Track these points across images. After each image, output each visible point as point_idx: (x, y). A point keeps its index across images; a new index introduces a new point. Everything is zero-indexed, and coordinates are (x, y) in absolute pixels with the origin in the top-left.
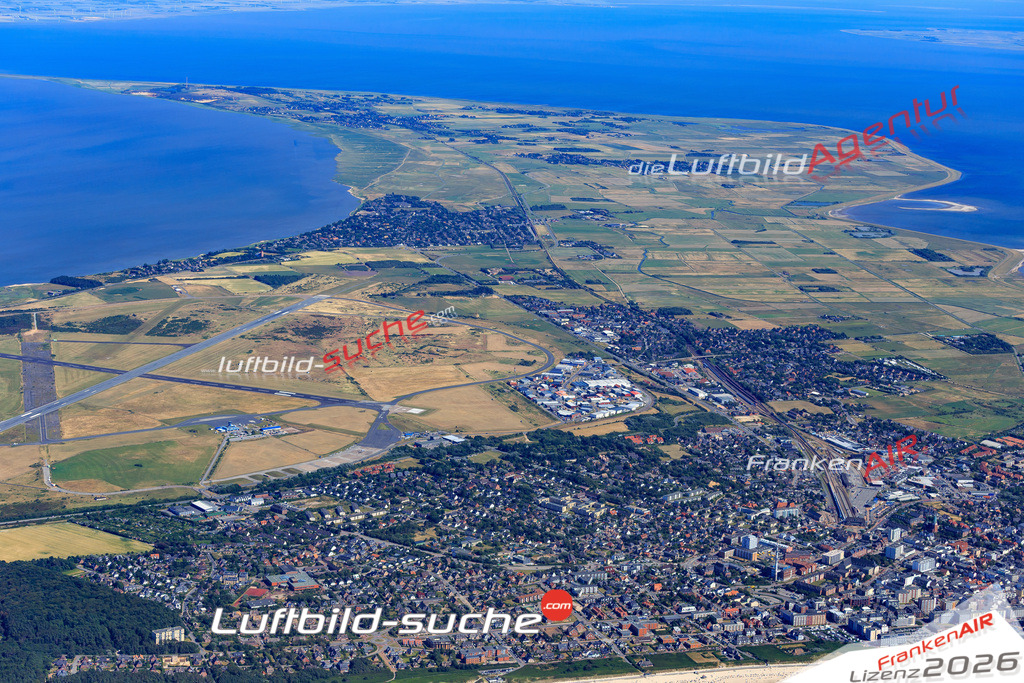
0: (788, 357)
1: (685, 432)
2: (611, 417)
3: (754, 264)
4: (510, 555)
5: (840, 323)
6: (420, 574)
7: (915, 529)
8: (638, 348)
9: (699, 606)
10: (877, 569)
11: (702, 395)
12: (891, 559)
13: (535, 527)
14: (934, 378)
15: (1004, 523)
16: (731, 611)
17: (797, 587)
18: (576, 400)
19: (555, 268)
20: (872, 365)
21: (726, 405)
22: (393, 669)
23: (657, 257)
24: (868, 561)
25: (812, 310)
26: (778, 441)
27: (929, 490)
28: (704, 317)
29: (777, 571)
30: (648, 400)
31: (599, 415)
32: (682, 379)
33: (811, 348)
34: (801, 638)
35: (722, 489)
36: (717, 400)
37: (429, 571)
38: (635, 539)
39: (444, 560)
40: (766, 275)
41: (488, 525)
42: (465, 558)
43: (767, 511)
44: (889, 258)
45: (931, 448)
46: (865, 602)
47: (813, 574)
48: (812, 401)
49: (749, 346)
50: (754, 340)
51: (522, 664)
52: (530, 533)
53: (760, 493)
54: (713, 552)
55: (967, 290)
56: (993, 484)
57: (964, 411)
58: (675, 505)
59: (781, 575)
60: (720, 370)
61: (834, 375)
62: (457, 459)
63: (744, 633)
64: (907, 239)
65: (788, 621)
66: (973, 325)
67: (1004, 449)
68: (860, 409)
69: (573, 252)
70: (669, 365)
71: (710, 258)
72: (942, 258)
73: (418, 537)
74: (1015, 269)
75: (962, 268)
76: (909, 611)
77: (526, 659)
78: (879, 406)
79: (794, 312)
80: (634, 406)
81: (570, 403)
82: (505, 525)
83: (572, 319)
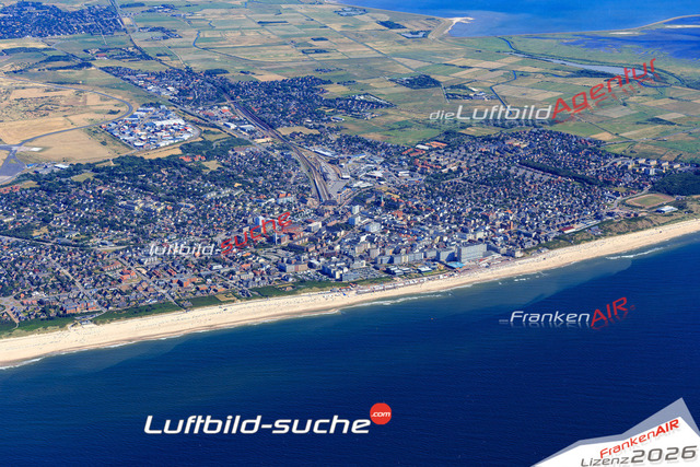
0: (292, 98)
1: (220, 152)
2: (170, 145)
3: (272, 37)
4: (99, 241)
5: (328, 74)
6: (36, 257)
7: (369, 205)
8: (191, 98)
9: (224, 264)
10: (343, 232)
11: (233, 126)
12: (352, 226)
13: (116, 221)
14: (388, 106)
15: (427, 197)
16: (245, 266)
17: (290, 248)
18: (147, 135)
19: (135, 47)
20: (348, 100)
21: (249, 132)
22: (17, 321)
23: (206, 36)
24: (338, 228)
25: (310, 66)
26: (282, 154)
27: (380, 179)
28: (236, 74)
29: (277, 238)
30: (197, 132)
31: (162, 144)
32: (220, 116)
33: (307, 91)
34: (291, 280)
35: (243, 188)
36: (242, 129)
37: (42, 255)
38: (184, 224)
39: (53, 247)
40: (280, 44)
41: (85, 222)
42: (67, 245)
43: (273, 200)
44: (363, 28)
45: (383, 153)
46: (334, 254)
47: (301, 239)
48: (306, 126)
49: (266, 92)
50: (270, 88)
51: (105, 310)
52: (112, 226)
53: (269, 189)
54: (236, 229)
55: (414, 47)
56: (422, 173)
57: (406, 127)
58: (211, 201)
59: (279, 241)
60: (246, 110)
61: (322, 109)
62: (64, 180)
63: (254, 280)
64: (376, 15)
65: (282, 269)
66: (416, 70)
67: (431, 150)
68: (338, 130)
69: (149, 35)
70: (211, 108)
71: (243, 34)
72: (399, 27)
73: (36, 234)
74: (446, 31)
75: (411, 33)
76: (361, 257)
77: (107, 307)
78: (351, 127)
79: (298, 68)
80: (186, 137)
81: (142, 137)
82: (95, 221)
83: (146, 81)
